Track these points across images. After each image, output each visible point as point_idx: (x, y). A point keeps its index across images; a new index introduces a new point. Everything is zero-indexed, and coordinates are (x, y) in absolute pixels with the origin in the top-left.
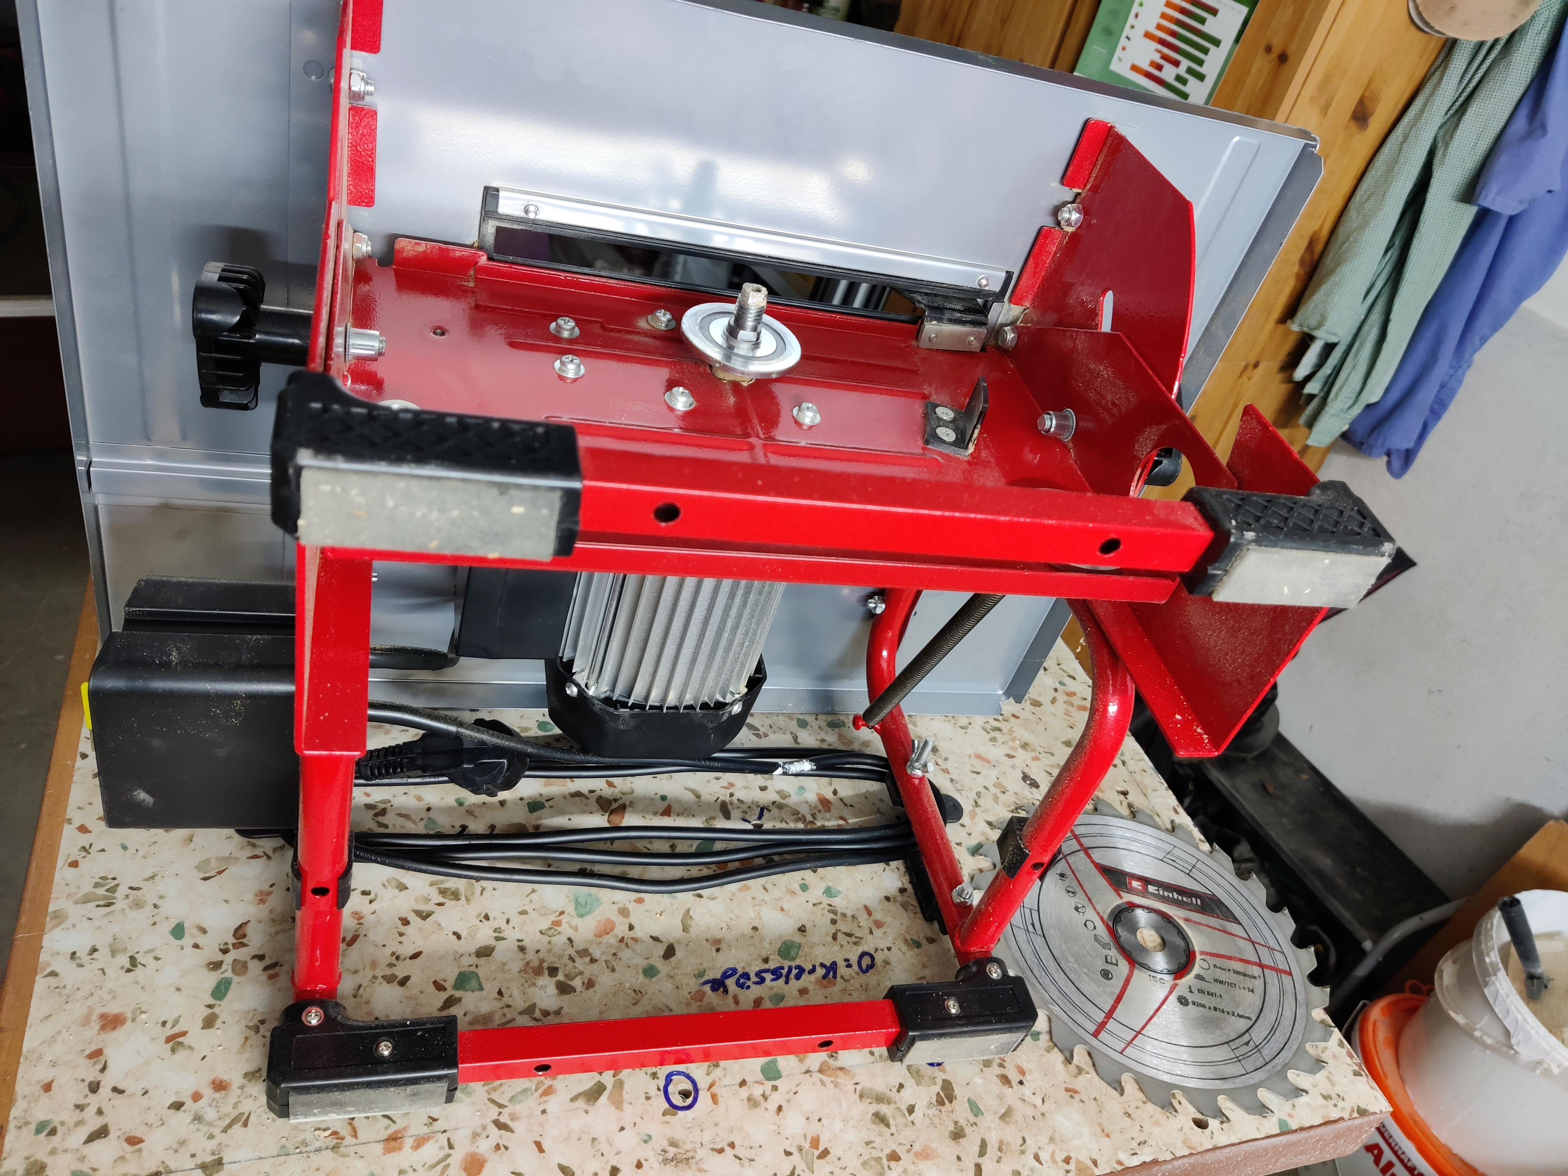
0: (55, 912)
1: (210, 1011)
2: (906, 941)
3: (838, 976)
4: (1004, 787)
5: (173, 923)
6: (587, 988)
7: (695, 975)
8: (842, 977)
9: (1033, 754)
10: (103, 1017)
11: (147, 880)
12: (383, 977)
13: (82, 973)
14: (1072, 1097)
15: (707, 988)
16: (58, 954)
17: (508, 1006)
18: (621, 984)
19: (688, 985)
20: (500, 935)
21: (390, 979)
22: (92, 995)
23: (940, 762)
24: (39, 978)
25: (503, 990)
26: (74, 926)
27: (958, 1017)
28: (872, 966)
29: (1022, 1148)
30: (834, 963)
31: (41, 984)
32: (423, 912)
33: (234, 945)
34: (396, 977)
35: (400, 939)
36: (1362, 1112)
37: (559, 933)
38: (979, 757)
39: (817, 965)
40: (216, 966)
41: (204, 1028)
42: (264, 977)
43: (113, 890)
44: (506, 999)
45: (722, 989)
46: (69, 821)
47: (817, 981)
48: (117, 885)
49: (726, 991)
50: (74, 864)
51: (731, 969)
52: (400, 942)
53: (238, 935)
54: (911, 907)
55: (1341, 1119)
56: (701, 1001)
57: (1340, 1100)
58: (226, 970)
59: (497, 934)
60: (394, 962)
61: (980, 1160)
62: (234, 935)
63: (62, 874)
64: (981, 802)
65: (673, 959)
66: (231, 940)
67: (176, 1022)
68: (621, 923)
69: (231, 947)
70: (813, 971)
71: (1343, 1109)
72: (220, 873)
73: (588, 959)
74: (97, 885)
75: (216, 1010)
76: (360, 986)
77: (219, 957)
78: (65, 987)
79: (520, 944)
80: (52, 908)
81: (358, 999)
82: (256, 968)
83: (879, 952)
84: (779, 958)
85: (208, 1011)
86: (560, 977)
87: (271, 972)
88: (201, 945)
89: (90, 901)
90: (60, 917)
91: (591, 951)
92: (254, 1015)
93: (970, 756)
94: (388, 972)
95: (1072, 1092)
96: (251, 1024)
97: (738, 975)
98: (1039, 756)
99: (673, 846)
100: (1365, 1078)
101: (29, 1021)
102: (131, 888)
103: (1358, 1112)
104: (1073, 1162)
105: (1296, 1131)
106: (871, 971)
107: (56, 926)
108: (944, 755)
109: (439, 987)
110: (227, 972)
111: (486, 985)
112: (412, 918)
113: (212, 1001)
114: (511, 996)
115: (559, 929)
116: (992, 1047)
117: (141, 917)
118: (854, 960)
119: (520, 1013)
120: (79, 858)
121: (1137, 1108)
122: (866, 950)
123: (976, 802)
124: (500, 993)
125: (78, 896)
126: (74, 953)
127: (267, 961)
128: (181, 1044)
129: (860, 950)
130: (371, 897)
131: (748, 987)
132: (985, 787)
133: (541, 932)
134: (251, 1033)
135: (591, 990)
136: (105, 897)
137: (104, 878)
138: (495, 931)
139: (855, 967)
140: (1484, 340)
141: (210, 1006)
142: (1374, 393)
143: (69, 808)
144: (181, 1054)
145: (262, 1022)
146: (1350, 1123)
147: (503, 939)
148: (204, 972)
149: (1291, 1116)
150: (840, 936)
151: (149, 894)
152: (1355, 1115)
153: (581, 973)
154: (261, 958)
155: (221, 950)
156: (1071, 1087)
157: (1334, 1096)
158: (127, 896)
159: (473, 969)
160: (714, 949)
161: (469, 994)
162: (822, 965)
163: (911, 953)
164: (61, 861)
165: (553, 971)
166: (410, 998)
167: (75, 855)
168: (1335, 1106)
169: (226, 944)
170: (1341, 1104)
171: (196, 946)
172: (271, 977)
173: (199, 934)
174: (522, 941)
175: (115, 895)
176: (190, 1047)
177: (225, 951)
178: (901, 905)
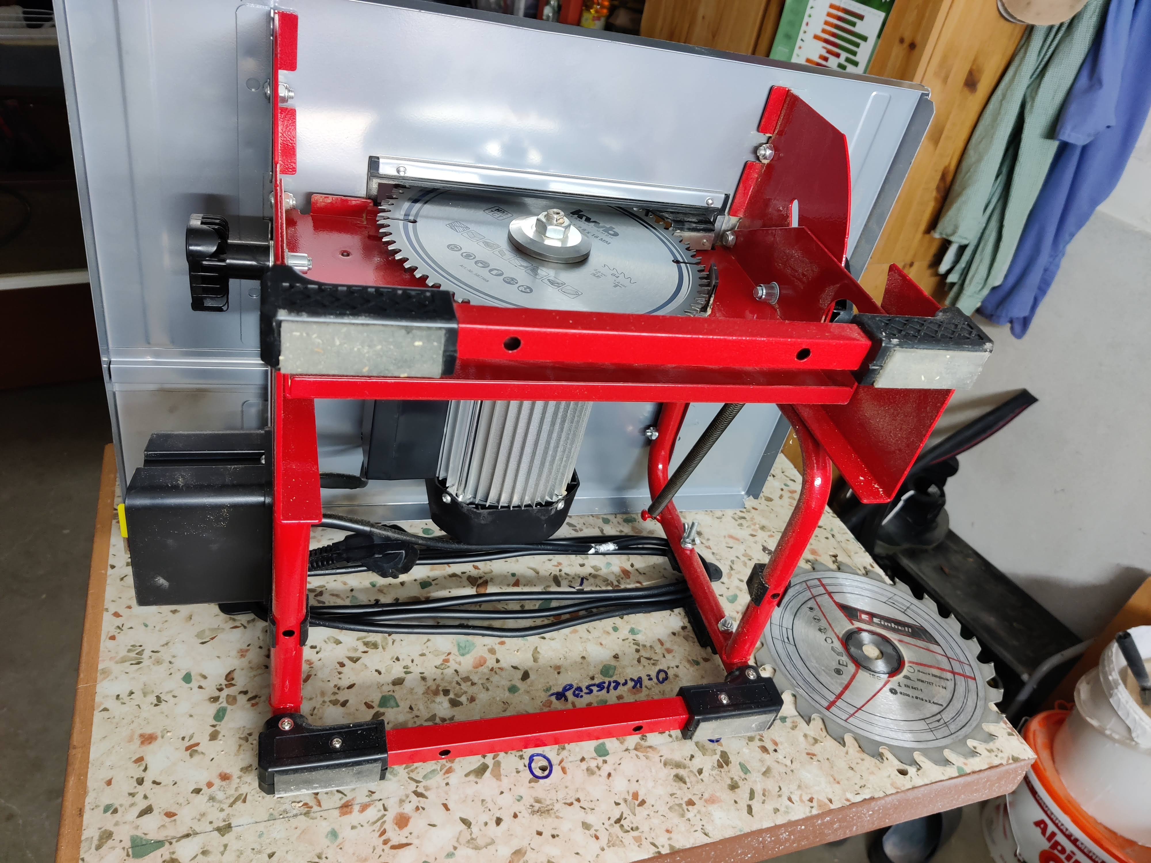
0: (102, 670)
1: (214, 729)
2: (689, 661)
3: (643, 686)
4: (749, 556)
5: (184, 673)
6: (471, 703)
7: (544, 690)
8: (646, 687)
9: (769, 533)
10: (141, 736)
11: (163, 646)
12: (330, 701)
13: (125, 709)
14: (812, 758)
15: (553, 698)
16: (107, 696)
17: (417, 716)
18: (494, 698)
19: (540, 697)
20: (408, 670)
21: (335, 703)
22: (133, 722)
23: (704, 541)
24: (96, 713)
25: (413, 706)
26: (116, 678)
27: (728, 705)
28: (666, 678)
29: (779, 793)
30: (640, 678)
31: (98, 717)
32: (353, 658)
33: (226, 685)
34: (339, 701)
35: (339, 676)
36: (1015, 760)
37: (449, 667)
38: (731, 537)
39: (628, 679)
40: (215, 699)
41: (210, 740)
42: (248, 705)
43: (140, 653)
44: (416, 712)
45: (563, 698)
46: (107, 610)
47: (629, 690)
48: (143, 650)
49: (566, 700)
50: (113, 638)
51: (569, 685)
52: (340, 678)
53: (228, 679)
54: (691, 639)
55: (1001, 764)
56: (550, 707)
57: (999, 752)
58: (222, 702)
59: (405, 670)
60: (337, 691)
61: (750, 803)
62: (226, 679)
63: (105, 644)
64: (734, 567)
65: (528, 681)
66: (224, 682)
67: (191, 737)
68: (491, 659)
69: (224, 687)
70: (625, 683)
71: (1002, 758)
72: (212, 639)
73: (470, 683)
74: (129, 651)
75: (217, 728)
76: (314, 708)
77: (217, 693)
78: (114, 717)
79: (422, 675)
80: (100, 667)
81: (314, 716)
82: (242, 700)
83: (671, 669)
84: (601, 676)
85: (213, 729)
86: (452, 696)
87: (253, 702)
88: (204, 687)
89: (125, 661)
90: (106, 672)
91: (471, 677)
92: (244, 731)
93: (725, 537)
94: (333, 698)
95: (811, 755)
96: (242, 736)
97: (574, 689)
98: (773, 534)
99: (522, 606)
100: (1016, 737)
101: (93, 740)
102: (153, 652)
103: (1013, 760)
104: (815, 801)
105: (970, 774)
106: (666, 682)
107: (104, 678)
108: (706, 537)
109: (369, 706)
110: (223, 702)
111: (401, 704)
112: (347, 662)
113: (215, 723)
114: (418, 710)
115: (448, 664)
116: (754, 725)
117: (162, 670)
118: (653, 675)
119: (426, 721)
120: (116, 634)
121: (857, 763)
122: (661, 668)
123: (731, 567)
124: (411, 708)
125: (118, 658)
126: (118, 696)
127: (250, 695)
128: (196, 751)
129: (657, 668)
130: (318, 649)
131: (582, 696)
132: (737, 557)
133: (436, 667)
134: (243, 742)
135: (474, 703)
136: (136, 659)
137: (133, 646)
138: (404, 668)
139: (655, 680)
140: (1072, 235)
141: (213, 726)
142: (997, 279)
143: (106, 601)
144: (197, 758)
145: (250, 734)
146: (1007, 767)
147: (410, 673)
148: (208, 703)
149: (965, 764)
150: (642, 659)
151: (165, 655)
152: (1011, 761)
153: (466, 692)
154: (245, 693)
155: (218, 689)
156: (810, 752)
157: (995, 749)
158: (151, 657)
159: (390, 693)
160: (556, 673)
161: (390, 710)
162: (632, 679)
163: (692, 669)
164: (103, 637)
165: (446, 692)
166: (350, 714)
167: (113, 632)
168: (996, 756)
169: (221, 685)
170: (1000, 755)
171: (200, 687)
172: (253, 705)
173: (202, 679)
174: (423, 673)
175: (142, 657)
176: (202, 753)
177: (220, 690)
178: (684, 638)
